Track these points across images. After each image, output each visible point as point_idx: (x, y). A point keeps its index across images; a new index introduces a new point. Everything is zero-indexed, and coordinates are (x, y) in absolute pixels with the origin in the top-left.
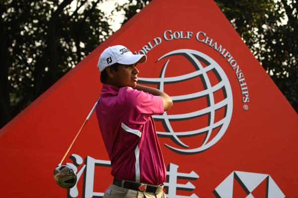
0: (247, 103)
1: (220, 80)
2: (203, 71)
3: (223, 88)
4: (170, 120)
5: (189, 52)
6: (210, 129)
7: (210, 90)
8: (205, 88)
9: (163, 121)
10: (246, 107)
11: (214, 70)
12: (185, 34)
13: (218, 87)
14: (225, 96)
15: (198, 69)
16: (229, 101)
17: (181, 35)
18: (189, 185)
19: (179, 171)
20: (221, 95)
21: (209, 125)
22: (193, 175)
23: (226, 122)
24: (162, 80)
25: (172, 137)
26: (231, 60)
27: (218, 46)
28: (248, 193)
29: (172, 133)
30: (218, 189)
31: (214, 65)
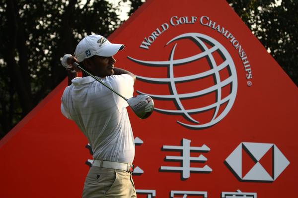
0: (250, 79)
1: (224, 59)
2: (208, 52)
3: (228, 67)
4: (181, 99)
5: (195, 35)
6: (217, 105)
7: (216, 70)
8: (212, 67)
9: (174, 100)
10: (249, 83)
11: (218, 51)
12: (190, 19)
13: (223, 66)
14: (230, 74)
15: (203, 50)
16: (234, 79)
17: (186, 20)
18: (202, 158)
19: (192, 145)
20: (226, 73)
21: (216, 101)
22: (205, 148)
23: (232, 97)
24: (171, 62)
25: (183, 114)
26: (233, 41)
27: (221, 28)
28: (255, 161)
29: (183, 111)
30: (228, 160)
31: (218, 46)
